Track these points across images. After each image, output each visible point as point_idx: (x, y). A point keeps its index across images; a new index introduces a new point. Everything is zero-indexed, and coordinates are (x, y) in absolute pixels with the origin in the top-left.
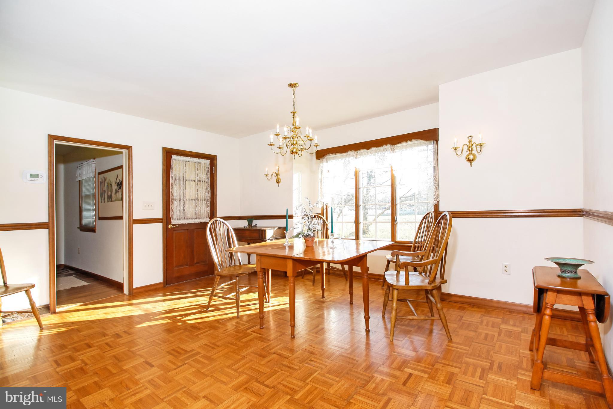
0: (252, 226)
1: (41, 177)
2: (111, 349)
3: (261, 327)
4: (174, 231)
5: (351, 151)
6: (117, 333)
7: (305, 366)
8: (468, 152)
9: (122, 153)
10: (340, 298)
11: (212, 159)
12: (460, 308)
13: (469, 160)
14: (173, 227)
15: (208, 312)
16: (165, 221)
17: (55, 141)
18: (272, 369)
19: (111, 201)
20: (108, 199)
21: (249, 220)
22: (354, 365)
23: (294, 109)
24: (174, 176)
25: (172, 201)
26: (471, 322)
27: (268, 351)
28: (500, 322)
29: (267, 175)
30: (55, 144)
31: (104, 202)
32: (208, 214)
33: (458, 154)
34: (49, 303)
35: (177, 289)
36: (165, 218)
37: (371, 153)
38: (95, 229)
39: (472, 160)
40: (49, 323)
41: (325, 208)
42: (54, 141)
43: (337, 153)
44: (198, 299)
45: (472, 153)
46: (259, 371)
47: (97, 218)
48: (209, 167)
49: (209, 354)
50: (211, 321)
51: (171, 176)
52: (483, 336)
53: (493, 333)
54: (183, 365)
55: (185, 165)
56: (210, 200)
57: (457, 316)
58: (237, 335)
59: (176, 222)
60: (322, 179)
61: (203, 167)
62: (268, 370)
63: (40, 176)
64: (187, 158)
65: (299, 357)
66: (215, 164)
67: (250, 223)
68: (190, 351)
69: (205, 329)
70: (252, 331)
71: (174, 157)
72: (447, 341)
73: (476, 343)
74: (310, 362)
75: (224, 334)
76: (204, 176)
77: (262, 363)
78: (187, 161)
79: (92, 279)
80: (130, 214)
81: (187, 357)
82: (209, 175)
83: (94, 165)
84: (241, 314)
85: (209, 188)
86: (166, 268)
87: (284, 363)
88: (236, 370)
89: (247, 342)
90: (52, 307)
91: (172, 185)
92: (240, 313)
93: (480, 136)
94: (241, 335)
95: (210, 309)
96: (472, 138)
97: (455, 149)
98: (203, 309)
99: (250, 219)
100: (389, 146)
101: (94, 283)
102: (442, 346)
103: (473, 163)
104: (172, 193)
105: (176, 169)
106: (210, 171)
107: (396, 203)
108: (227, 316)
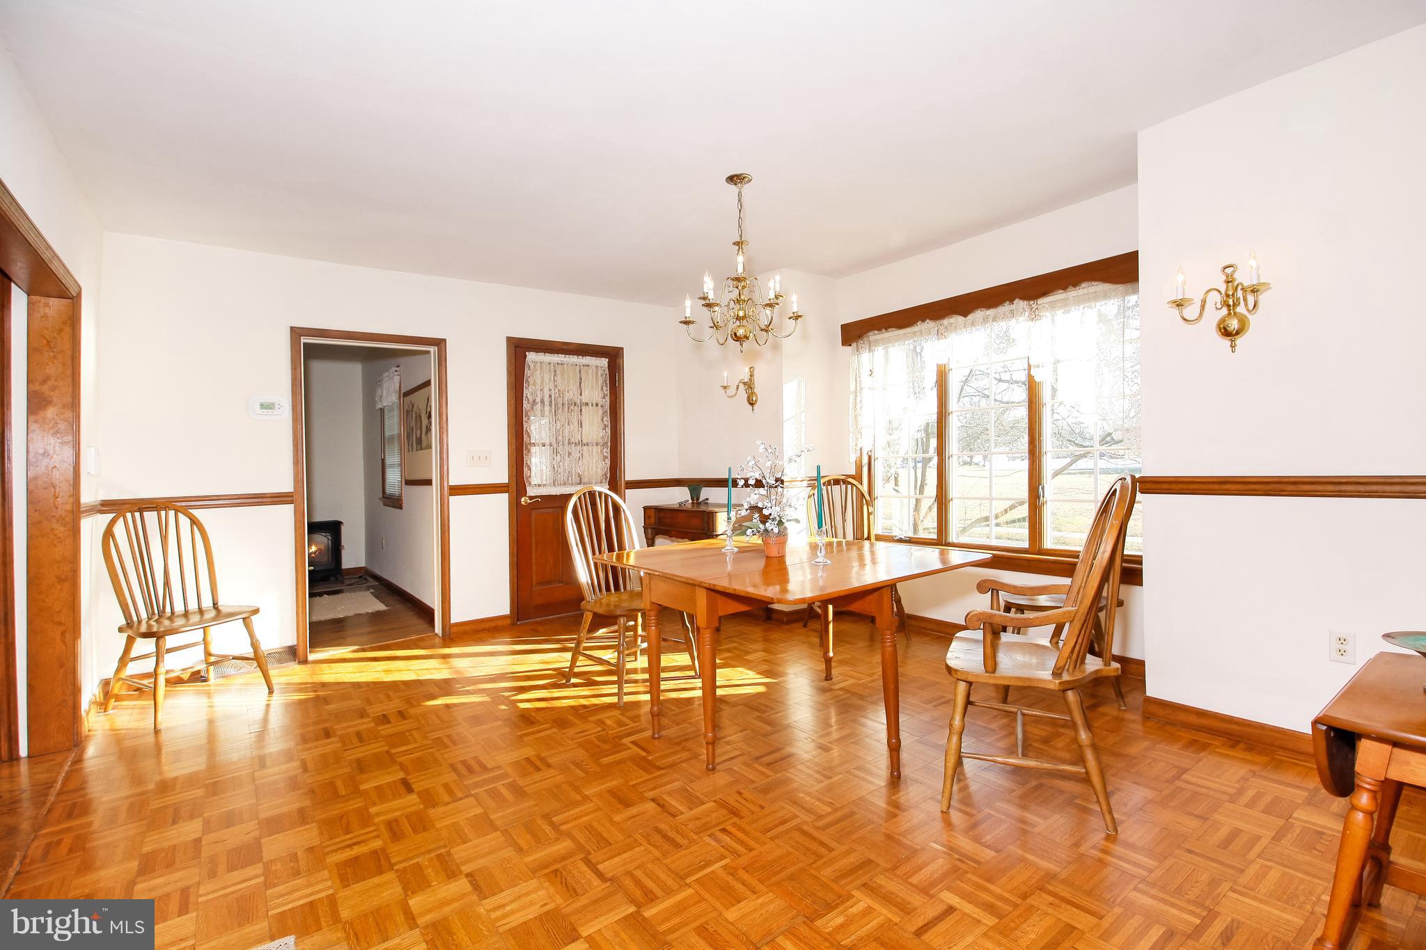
0: (700, 500)
1: (279, 408)
2: (360, 744)
3: (654, 733)
4: (532, 509)
5: (923, 321)
6: (385, 713)
7: (704, 841)
8: (1224, 311)
9: (428, 352)
10: (869, 685)
11: (613, 356)
12: (1192, 744)
13: (1226, 333)
14: (529, 501)
15: (568, 687)
16: (514, 489)
17: (304, 339)
18: (630, 836)
19: (421, 449)
20: (416, 444)
21: (691, 488)
22: (816, 858)
23: (741, 236)
24: (532, 394)
25: (527, 448)
26: (1203, 791)
27: (641, 793)
28: (1301, 802)
29: (725, 388)
30: (304, 344)
31: (412, 451)
32: (606, 474)
33: (1187, 318)
34: (295, 643)
35: (533, 630)
36: (514, 484)
37: (973, 324)
38: (401, 503)
39: (1237, 333)
40: (287, 682)
41: (865, 461)
42: (302, 338)
43: (891, 327)
44: (562, 657)
45: (1235, 313)
46: (602, 836)
47: (404, 483)
48: (606, 374)
49: (521, 782)
50: (565, 707)
51: (525, 395)
52: (1223, 833)
53: (1257, 831)
54: (466, 797)
55: (555, 371)
56: (609, 444)
57: (1171, 766)
58: (598, 747)
59: (536, 491)
60: (856, 392)
61: (592, 374)
62: (621, 837)
63: (277, 406)
64: (558, 357)
65: (699, 818)
66: (619, 366)
67: (695, 493)
68: (493, 769)
69: (545, 724)
70: (634, 743)
71: (531, 357)
72: (1103, 835)
73: (1189, 851)
74: (718, 834)
75: (574, 741)
76: (595, 392)
77: (617, 818)
78: (558, 364)
79: (399, 598)
80: (443, 475)
81: (479, 781)
82: (607, 390)
83: (397, 379)
84: (626, 699)
85: (607, 420)
86: (516, 585)
87: (662, 826)
88: (554, 826)
89: (610, 765)
90: (300, 651)
91: (527, 414)
92: (625, 697)
93: (1253, 263)
94: (606, 747)
95: (573, 680)
96: (1234, 271)
97: (1179, 304)
98: (562, 678)
99: (695, 485)
100: (1020, 304)
101: (399, 607)
102: (1078, 848)
103: (1239, 341)
104: (527, 430)
105: (535, 381)
106: (608, 382)
107: (1044, 450)
108: (601, 701)
